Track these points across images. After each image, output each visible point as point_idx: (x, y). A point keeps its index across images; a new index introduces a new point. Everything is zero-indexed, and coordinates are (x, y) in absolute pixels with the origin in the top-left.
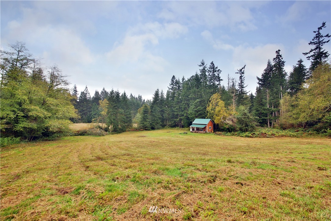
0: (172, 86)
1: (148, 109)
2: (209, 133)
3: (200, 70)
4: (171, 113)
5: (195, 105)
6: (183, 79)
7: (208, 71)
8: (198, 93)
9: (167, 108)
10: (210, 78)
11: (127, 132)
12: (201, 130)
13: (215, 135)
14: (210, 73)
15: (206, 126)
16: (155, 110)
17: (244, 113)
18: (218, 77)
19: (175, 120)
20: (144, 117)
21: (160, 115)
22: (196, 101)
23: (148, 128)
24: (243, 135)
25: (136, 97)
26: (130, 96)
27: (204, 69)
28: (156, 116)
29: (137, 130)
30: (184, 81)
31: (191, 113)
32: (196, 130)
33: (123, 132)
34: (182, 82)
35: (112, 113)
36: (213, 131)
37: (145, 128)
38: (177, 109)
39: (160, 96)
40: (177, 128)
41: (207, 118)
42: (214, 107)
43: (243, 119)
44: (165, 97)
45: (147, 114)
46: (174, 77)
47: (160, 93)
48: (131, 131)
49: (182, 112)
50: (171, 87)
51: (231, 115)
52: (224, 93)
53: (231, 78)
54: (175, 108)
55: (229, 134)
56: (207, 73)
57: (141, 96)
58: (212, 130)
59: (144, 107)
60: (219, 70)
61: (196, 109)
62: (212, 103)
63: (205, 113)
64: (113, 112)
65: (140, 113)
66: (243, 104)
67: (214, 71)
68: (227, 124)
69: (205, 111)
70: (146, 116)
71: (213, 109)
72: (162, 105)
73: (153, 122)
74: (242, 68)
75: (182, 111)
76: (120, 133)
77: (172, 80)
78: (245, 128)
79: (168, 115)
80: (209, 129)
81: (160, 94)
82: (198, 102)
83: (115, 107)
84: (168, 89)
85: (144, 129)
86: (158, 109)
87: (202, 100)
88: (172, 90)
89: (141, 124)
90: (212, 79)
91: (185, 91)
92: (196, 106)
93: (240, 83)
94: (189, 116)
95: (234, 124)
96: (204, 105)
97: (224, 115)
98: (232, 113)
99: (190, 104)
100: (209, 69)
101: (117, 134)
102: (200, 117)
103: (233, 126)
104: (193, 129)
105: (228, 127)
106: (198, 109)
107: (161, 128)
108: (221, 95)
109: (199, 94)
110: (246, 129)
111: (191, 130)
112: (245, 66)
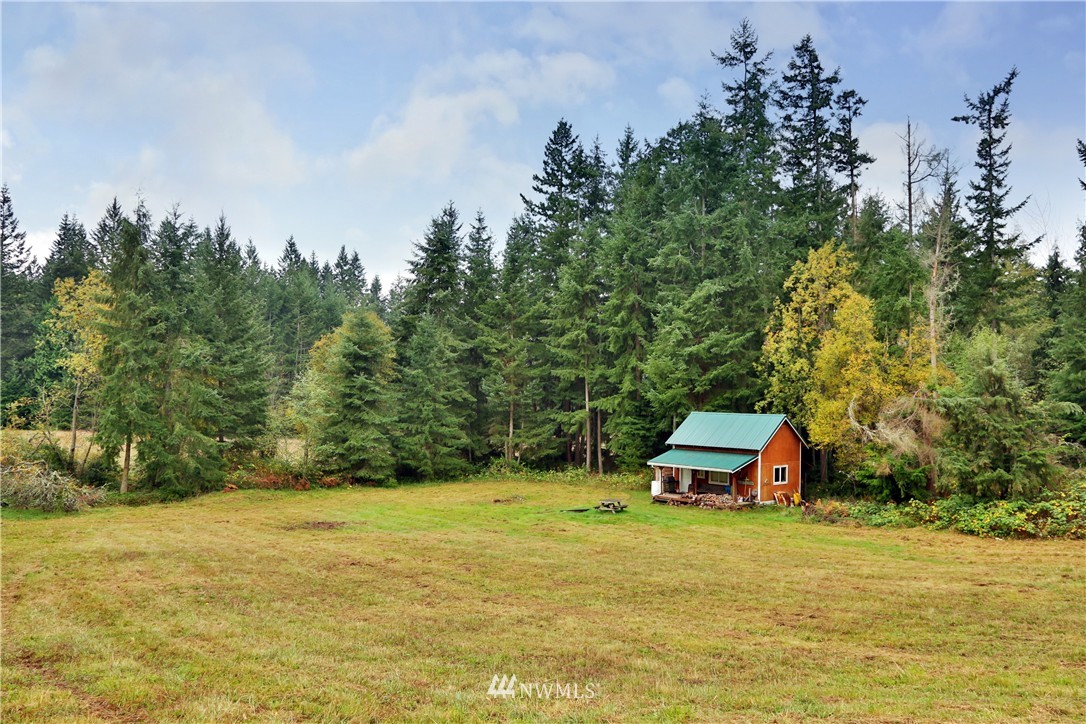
0: (555, 189)
1: (374, 342)
2: (774, 509)
3: (730, 89)
4: (533, 372)
5: (689, 321)
6: (627, 148)
7: (777, 97)
8: (712, 241)
9: (504, 340)
10: (791, 142)
11: (232, 495)
12: (722, 490)
13: (802, 521)
14: (791, 110)
15: (754, 465)
16: (422, 350)
17: (990, 374)
18: (841, 140)
19: (562, 417)
20: (350, 396)
21: (456, 381)
22: (699, 294)
23: (376, 469)
24: (975, 525)
25: (321, 266)
26: (284, 260)
27: (752, 83)
28: (429, 387)
29: (297, 480)
30: (633, 159)
31: (663, 376)
32: (691, 488)
33: (205, 490)
34: (617, 169)
35: (132, 363)
36: (797, 498)
37: (355, 472)
38: (574, 345)
39: (462, 251)
40: (571, 472)
41: (764, 410)
42: (810, 337)
43: (982, 417)
44: (499, 261)
45: (369, 373)
46: (563, 133)
47: (463, 234)
48: (257, 486)
49: (611, 365)
50: (542, 199)
51: (909, 386)
52: (874, 244)
53: (925, 150)
54: (563, 340)
55: (892, 512)
56: (776, 108)
57: (356, 259)
58: (792, 486)
59: (352, 329)
60: (852, 93)
61: (693, 349)
62: (798, 311)
63: (753, 374)
64: (137, 356)
65: (323, 370)
66: (998, 321)
67: (820, 99)
68: (882, 451)
69: (757, 360)
70: (363, 388)
71: (807, 349)
72: (477, 319)
73: (409, 433)
74: (997, 91)
75: (610, 360)
76: (182, 496)
77: (553, 154)
78: (988, 475)
79: (513, 388)
80: (769, 484)
81: (467, 241)
82: (708, 299)
83: (153, 322)
84: (521, 210)
85: (344, 479)
86: (447, 341)
87: (737, 290)
88: (550, 217)
89: (324, 442)
90: (805, 153)
91: (629, 223)
92: (696, 324)
93: (983, 184)
94: (650, 395)
95: (926, 448)
96: (751, 324)
97: (867, 392)
98: (920, 375)
99: (656, 313)
100: (785, 87)
101: (163, 501)
102: (720, 401)
103: (918, 465)
104: (671, 484)
105: (887, 471)
106: (709, 350)
107: (465, 473)
108: (855, 259)
109: (719, 244)
110: (1000, 481)
111: (656, 487)
112: (1013, 75)
